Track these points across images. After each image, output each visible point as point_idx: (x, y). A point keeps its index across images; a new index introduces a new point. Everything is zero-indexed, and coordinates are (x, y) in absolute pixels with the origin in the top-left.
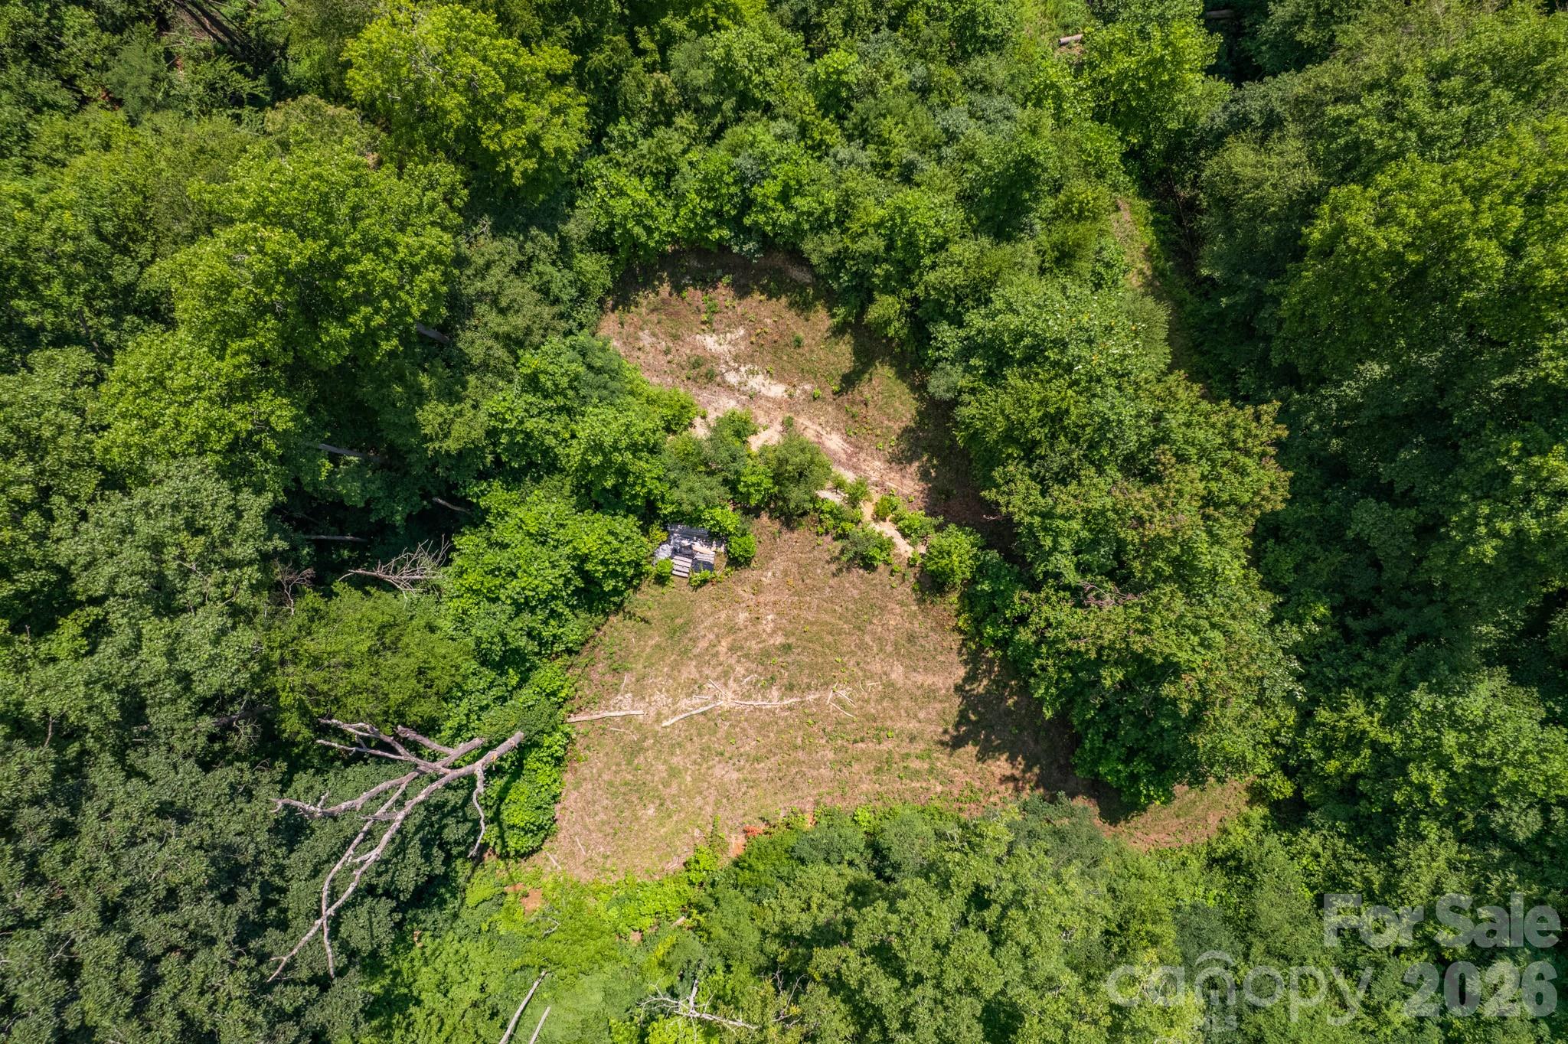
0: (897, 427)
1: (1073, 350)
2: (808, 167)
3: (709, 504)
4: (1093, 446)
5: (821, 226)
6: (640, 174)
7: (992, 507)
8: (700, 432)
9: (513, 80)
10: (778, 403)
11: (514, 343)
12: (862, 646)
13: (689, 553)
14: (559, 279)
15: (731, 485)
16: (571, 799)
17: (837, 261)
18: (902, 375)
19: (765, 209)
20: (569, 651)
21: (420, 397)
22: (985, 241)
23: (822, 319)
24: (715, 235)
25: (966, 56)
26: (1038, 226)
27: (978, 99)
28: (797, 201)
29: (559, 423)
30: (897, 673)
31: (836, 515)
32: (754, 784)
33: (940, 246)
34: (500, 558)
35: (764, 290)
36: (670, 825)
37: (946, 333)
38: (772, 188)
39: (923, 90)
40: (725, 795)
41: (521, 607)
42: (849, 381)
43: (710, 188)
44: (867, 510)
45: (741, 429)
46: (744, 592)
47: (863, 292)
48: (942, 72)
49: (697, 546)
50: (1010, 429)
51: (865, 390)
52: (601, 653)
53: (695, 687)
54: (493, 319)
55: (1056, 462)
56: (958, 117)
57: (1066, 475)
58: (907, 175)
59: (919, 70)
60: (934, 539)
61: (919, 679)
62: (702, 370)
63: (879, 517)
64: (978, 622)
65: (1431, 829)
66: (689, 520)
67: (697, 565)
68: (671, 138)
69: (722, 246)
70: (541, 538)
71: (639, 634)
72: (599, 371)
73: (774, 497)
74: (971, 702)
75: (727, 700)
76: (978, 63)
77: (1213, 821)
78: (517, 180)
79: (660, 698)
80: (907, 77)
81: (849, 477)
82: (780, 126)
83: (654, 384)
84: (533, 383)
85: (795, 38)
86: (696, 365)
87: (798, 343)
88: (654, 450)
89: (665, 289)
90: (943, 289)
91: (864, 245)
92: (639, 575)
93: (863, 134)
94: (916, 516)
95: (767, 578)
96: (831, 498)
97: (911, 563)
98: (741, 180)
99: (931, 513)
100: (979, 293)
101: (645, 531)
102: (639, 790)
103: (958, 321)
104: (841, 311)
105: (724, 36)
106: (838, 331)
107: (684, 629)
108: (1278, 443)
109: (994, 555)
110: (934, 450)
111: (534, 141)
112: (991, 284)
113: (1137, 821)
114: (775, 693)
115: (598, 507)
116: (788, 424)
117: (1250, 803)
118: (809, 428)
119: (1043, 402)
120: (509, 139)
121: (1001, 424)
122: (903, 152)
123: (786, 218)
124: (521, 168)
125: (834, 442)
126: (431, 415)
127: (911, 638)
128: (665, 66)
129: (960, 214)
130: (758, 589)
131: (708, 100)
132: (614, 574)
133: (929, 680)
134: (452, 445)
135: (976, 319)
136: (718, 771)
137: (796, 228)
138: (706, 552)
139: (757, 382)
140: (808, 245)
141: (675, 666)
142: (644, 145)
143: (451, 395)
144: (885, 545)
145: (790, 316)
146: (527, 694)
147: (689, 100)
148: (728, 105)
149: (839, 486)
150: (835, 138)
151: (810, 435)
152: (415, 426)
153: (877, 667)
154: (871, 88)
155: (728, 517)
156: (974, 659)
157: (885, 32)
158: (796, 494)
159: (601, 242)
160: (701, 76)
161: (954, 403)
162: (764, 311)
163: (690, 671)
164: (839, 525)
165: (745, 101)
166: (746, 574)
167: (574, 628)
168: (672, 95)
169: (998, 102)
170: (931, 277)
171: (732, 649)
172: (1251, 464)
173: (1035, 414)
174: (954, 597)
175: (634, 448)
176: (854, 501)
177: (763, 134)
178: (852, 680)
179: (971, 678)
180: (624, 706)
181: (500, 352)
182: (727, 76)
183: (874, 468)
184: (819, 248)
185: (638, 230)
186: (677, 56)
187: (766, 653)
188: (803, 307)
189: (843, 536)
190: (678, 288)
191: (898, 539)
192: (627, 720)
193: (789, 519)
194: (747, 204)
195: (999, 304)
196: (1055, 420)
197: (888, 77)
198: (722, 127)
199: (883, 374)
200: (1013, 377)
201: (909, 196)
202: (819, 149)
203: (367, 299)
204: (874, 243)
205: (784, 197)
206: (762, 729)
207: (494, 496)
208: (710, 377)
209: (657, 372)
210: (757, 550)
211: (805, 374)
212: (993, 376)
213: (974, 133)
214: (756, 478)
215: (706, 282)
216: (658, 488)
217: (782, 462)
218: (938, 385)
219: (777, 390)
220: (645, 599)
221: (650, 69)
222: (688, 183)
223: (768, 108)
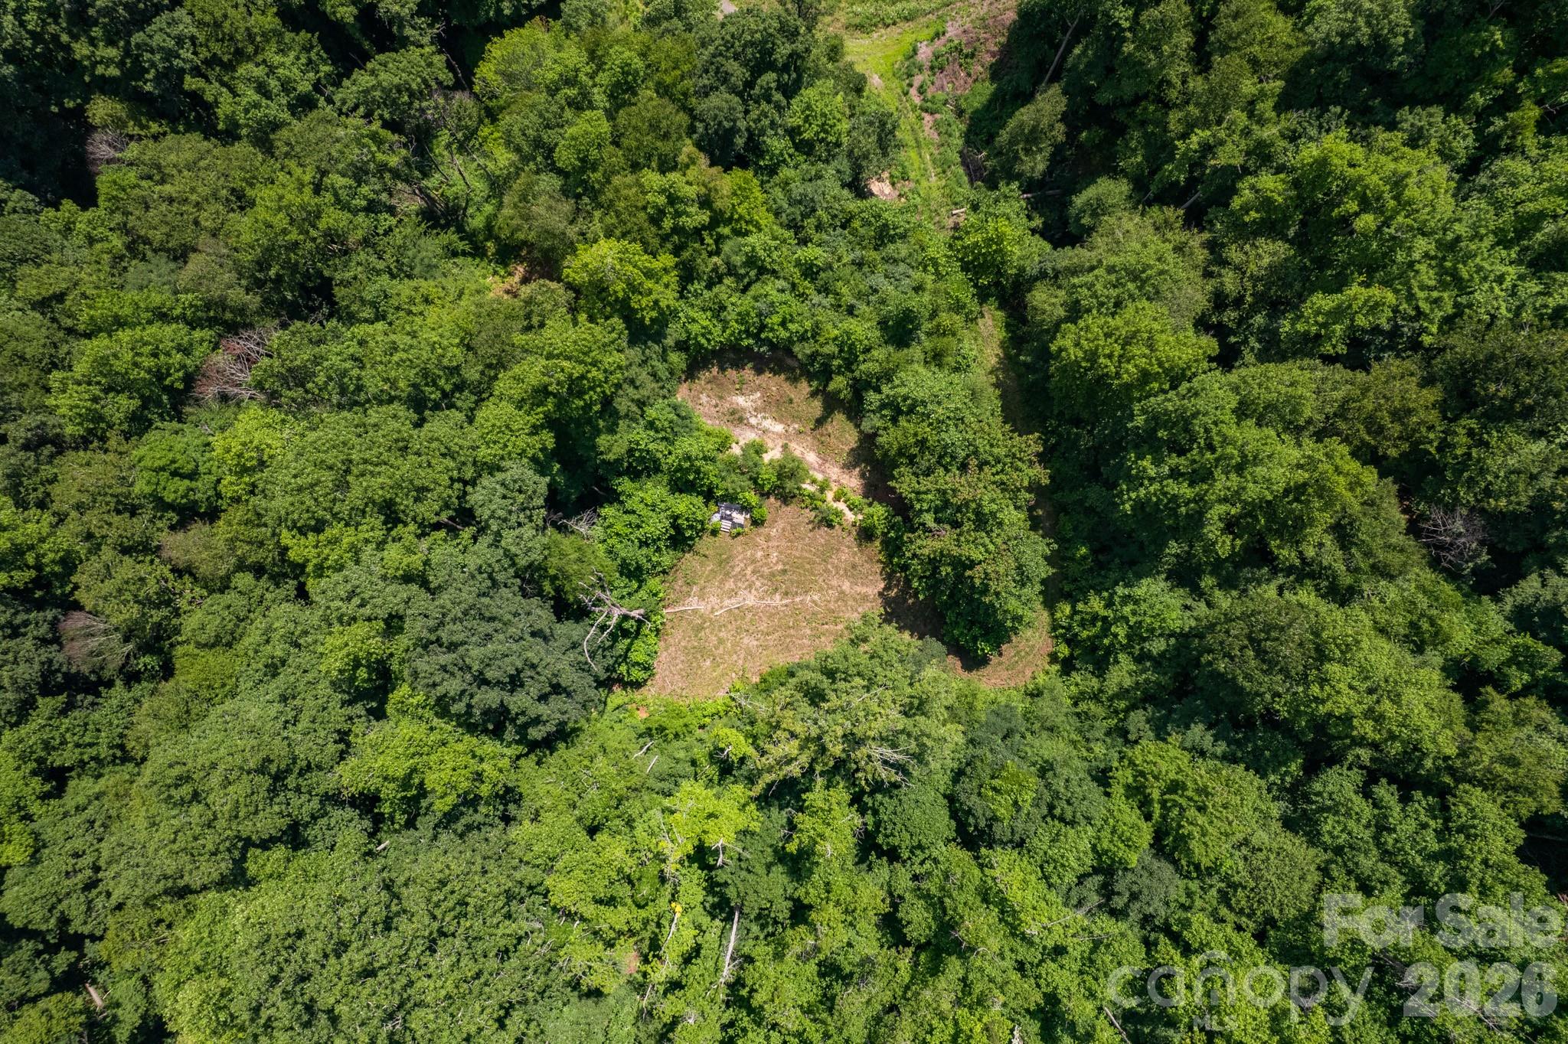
0: (847, 449)
1: (930, 407)
2: (796, 306)
3: (743, 490)
4: (941, 457)
5: (803, 338)
6: (704, 310)
7: (893, 490)
8: (736, 450)
9: (649, 274)
10: (780, 436)
11: (641, 404)
12: (826, 571)
13: (729, 518)
14: (661, 367)
15: (754, 480)
16: (663, 656)
17: (813, 356)
18: (850, 418)
19: (772, 330)
20: (664, 572)
21: (598, 432)
22: (891, 349)
23: (805, 387)
24: (745, 343)
25: (884, 244)
26: (923, 337)
27: (890, 268)
28: (791, 326)
29: (662, 446)
30: (846, 586)
31: (812, 497)
32: (766, 648)
33: (867, 350)
34: (632, 518)
35: (771, 370)
36: (719, 671)
37: (872, 397)
38: (776, 319)
39: (859, 264)
40: (749, 653)
41: (643, 544)
42: (820, 422)
43: (742, 318)
44: (829, 495)
45: (759, 450)
46: (760, 540)
47: (826, 374)
48: (872, 255)
49: (735, 515)
50: (900, 449)
51: (829, 428)
52: (680, 574)
53: (733, 594)
54: (631, 390)
55: (924, 464)
56: (878, 280)
57: (928, 473)
58: (851, 311)
59: (858, 253)
60: (867, 510)
61: (858, 589)
62: (737, 417)
63: (837, 499)
64: (890, 557)
65: (1121, 657)
66: (731, 499)
67: (735, 525)
68: (724, 291)
69: (749, 348)
70: (653, 507)
71: (702, 564)
72: (683, 418)
73: (777, 487)
74: (887, 602)
75: (751, 600)
76: (891, 247)
77: (1028, 673)
78: (647, 322)
79: (714, 600)
80: (852, 256)
81: (820, 477)
82: (781, 283)
83: (708, 424)
84: (651, 425)
85: (788, 234)
86: (733, 413)
87: (791, 401)
88: (713, 460)
89: (715, 370)
90: (869, 374)
91: (827, 350)
92: (703, 529)
93: (825, 290)
94: (857, 498)
95: (773, 532)
96: (808, 487)
97: (854, 525)
98: (760, 315)
99: (865, 496)
100: (887, 376)
101: (706, 504)
102: (702, 651)
103: (878, 390)
104: (815, 383)
105: (750, 239)
106: (814, 394)
107: (727, 561)
108: (1038, 455)
109: (899, 518)
110: (867, 461)
111: (656, 302)
112: (894, 371)
113: (984, 671)
114: (778, 597)
115: (681, 492)
116: (785, 447)
117: (1051, 663)
118: (797, 449)
119: (916, 435)
120: (644, 303)
121: (895, 446)
122: (848, 299)
123: (784, 334)
124: (649, 316)
125: (811, 458)
126: (603, 441)
127: (854, 567)
128: (718, 253)
129: (878, 333)
130: (768, 539)
131: (742, 271)
132: (691, 527)
133: (864, 590)
134: (611, 457)
135: (886, 389)
136: (746, 641)
137: (790, 340)
138: (739, 518)
139: (768, 423)
140: (796, 349)
141: (722, 582)
142: (707, 294)
143: (612, 430)
144: (839, 514)
145: (786, 386)
146: (642, 593)
147: (731, 270)
148: (753, 273)
149: (814, 482)
150: (811, 291)
151: (797, 453)
152: (594, 447)
153: (834, 583)
154: (830, 267)
155: (752, 498)
156: (889, 578)
157: (839, 230)
158: (789, 485)
159: (681, 346)
160: (738, 260)
161: (875, 435)
162: (772, 383)
163: (730, 584)
164: (813, 502)
165: (762, 271)
166: (761, 530)
167: (667, 559)
168: (723, 269)
169: (902, 267)
170: (862, 367)
171: (754, 572)
172: (1024, 467)
173: (912, 440)
174: (877, 543)
175: (705, 458)
176: (822, 490)
177: (771, 288)
178: (821, 589)
179: (887, 588)
180: (693, 603)
181: (634, 408)
182: (752, 261)
183: (834, 472)
184: (803, 350)
185: (703, 341)
186: (726, 248)
187: (773, 575)
188: (794, 380)
189: (816, 508)
190: (722, 369)
191: (846, 511)
192: (695, 611)
193: (786, 498)
194: (763, 327)
195: (897, 382)
196: (922, 443)
197: (839, 259)
198: (749, 284)
199: (839, 418)
200: (903, 421)
201: (851, 324)
202: (803, 297)
203: (592, 388)
204: (831, 349)
205: (783, 324)
206: (771, 616)
207: (625, 485)
208: (741, 420)
209: (710, 417)
210: (768, 517)
211: (796, 418)
212: (894, 421)
213: (887, 288)
214: (768, 476)
215: (738, 365)
216: (715, 481)
217: (782, 467)
218: (867, 425)
219: (779, 428)
220: (704, 544)
221: (711, 254)
222: (731, 315)
223: (774, 272)
